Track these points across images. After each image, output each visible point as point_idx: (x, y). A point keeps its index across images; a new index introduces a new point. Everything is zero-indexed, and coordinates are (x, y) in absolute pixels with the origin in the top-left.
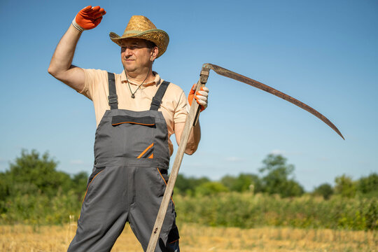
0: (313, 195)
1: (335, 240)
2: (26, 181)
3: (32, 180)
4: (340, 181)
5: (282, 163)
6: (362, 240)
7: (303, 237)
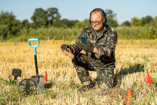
0: (122, 26)
1: (140, 44)
2: (3, 24)
3: (6, 23)
4: (133, 20)
5: (111, 13)
6: (152, 43)
7: (127, 43)
